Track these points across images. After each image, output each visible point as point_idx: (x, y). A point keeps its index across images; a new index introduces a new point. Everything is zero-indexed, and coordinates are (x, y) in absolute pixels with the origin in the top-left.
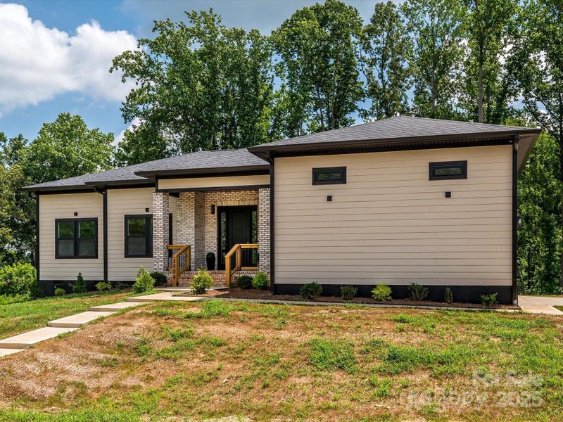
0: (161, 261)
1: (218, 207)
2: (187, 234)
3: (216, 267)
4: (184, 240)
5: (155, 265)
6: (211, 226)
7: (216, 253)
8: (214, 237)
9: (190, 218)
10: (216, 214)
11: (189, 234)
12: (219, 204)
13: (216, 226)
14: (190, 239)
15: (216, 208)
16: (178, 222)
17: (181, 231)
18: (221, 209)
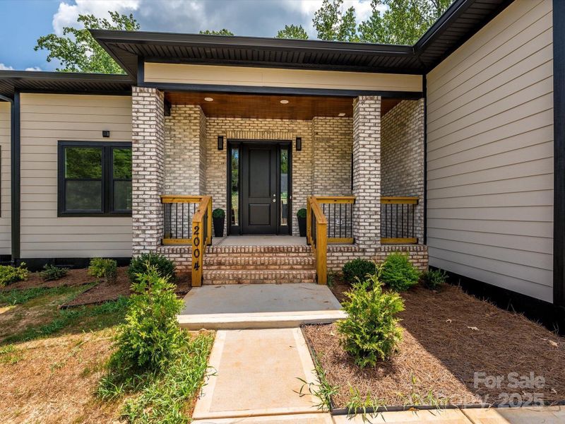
0: (152, 228)
1: (229, 141)
2: (185, 178)
3: (225, 232)
4: (180, 187)
5: (137, 236)
6: (216, 168)
7: (225, 209)
8: (222, 185)
9: (190, 151)
10: (225, 150)
11: (190, 178)
12: (231, 135)
13: (225, 169)
14: (191, 187)
15: (225, 141)
16: (169, 156)
17: (174, 172)
18: (232, 144)
